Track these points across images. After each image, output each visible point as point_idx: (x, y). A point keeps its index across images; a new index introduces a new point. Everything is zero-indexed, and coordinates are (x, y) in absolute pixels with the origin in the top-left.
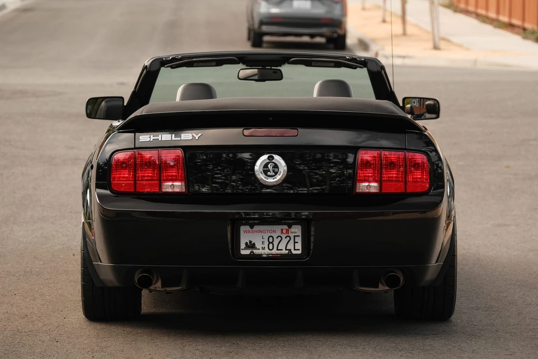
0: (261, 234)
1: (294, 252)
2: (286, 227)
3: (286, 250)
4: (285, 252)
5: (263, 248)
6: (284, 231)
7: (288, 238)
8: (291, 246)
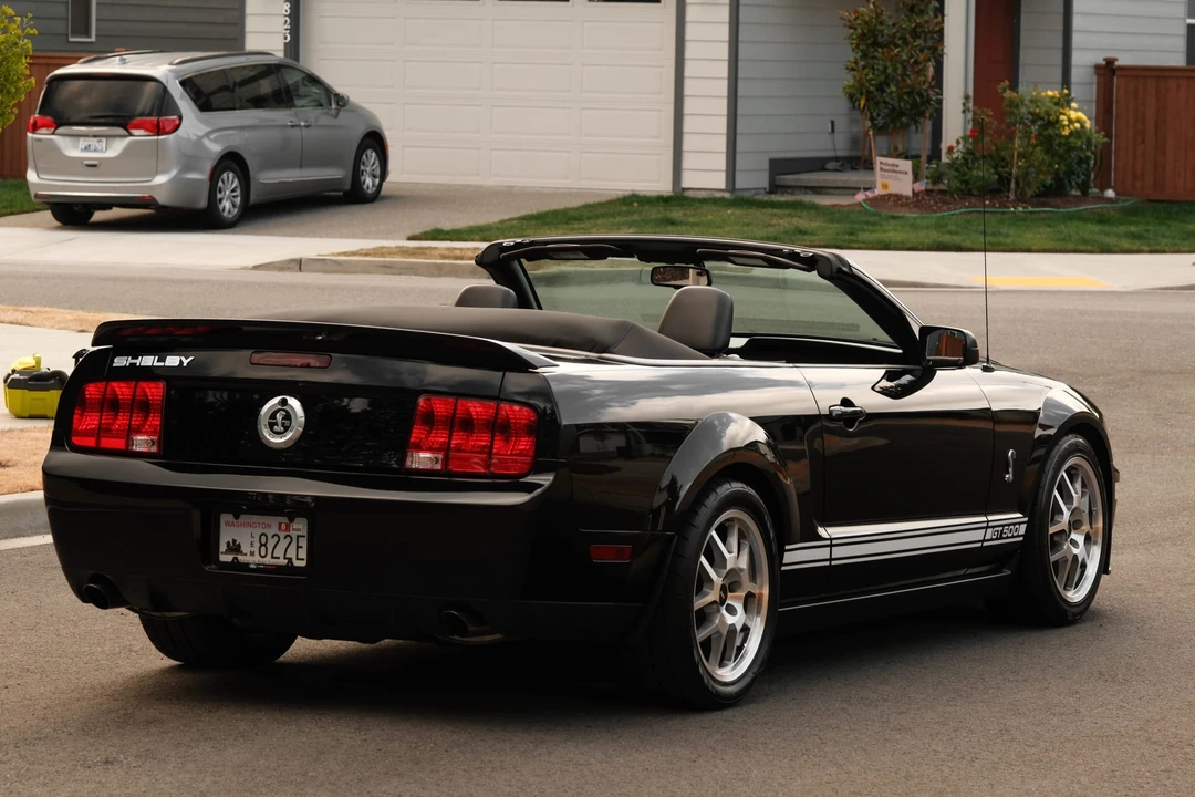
0: (249, 530)
1: (297, 563)
2: (285, 520)
3: (285, 558)
4: (283, 562)
5: (252, 554)
6: (283, 527)
7: (288, 539)
8: (291, 553)
